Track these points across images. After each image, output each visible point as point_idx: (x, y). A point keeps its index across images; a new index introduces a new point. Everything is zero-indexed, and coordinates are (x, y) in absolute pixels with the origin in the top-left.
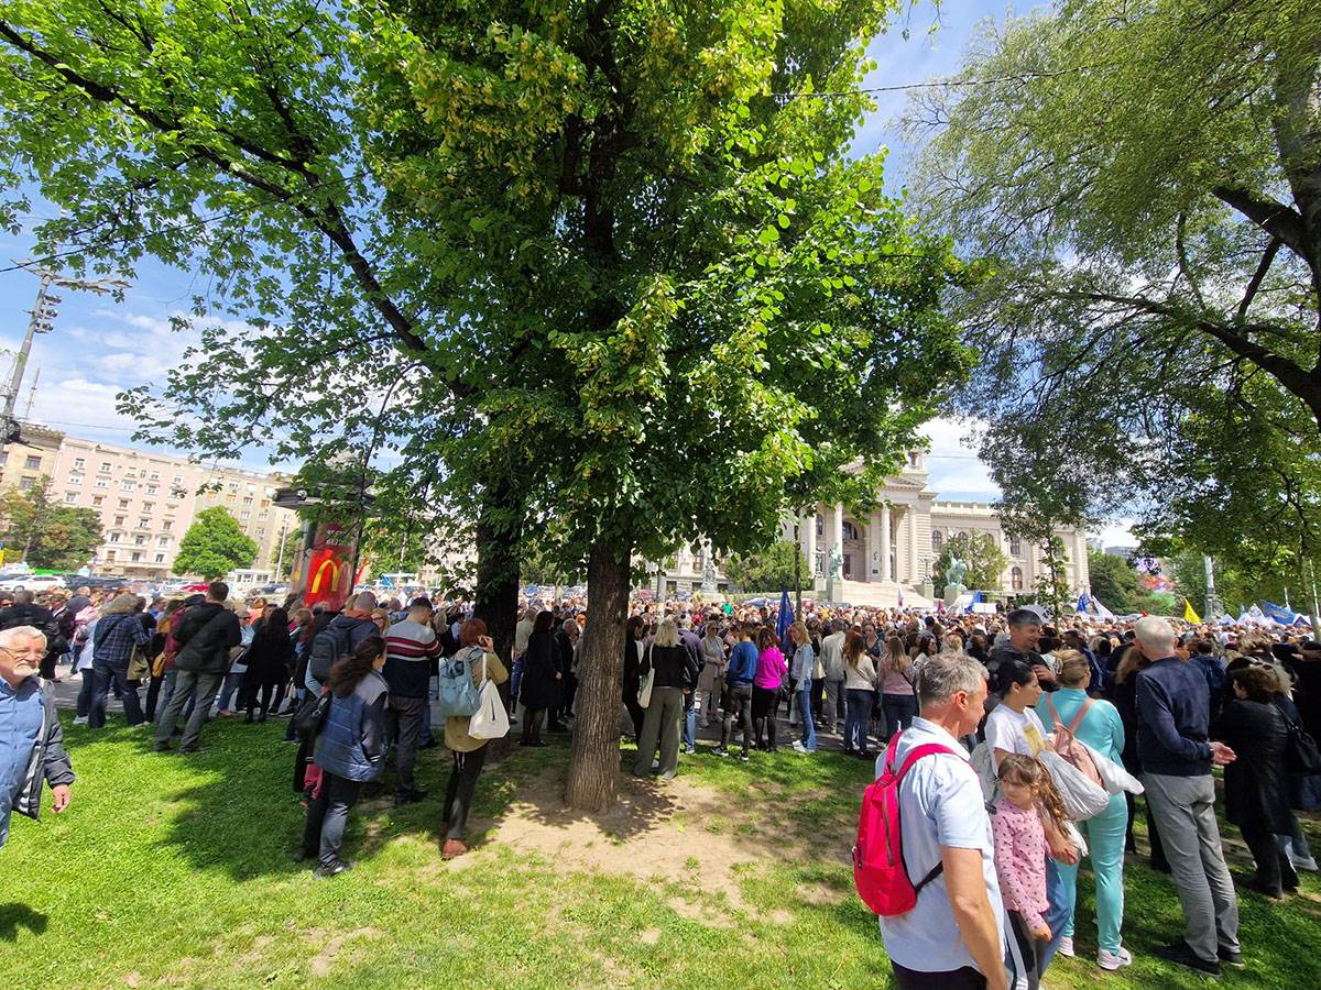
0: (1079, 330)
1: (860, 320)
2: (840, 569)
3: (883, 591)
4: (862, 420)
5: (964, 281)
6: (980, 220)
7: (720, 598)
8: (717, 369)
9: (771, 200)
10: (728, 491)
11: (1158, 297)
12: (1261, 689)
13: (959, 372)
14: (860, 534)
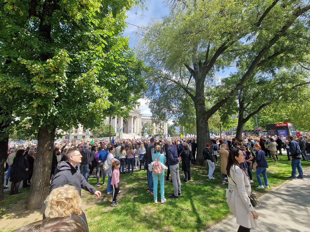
0: (166, 84)
1: (125, 74)
2: (122, 131)
3: (131, 135)
4: (124, 97)
5: (146, 70)
6: (150, 59)
7: (90, 140)
8: (83, 80)
9: (101, 39)
10: (86, 113)
11: (177, 81)
12: (186, 148)
13: (145, 89)
14: (127, 123)
